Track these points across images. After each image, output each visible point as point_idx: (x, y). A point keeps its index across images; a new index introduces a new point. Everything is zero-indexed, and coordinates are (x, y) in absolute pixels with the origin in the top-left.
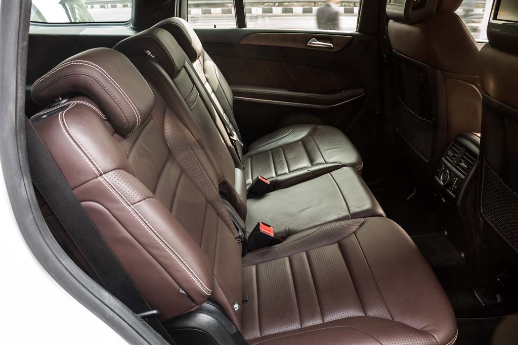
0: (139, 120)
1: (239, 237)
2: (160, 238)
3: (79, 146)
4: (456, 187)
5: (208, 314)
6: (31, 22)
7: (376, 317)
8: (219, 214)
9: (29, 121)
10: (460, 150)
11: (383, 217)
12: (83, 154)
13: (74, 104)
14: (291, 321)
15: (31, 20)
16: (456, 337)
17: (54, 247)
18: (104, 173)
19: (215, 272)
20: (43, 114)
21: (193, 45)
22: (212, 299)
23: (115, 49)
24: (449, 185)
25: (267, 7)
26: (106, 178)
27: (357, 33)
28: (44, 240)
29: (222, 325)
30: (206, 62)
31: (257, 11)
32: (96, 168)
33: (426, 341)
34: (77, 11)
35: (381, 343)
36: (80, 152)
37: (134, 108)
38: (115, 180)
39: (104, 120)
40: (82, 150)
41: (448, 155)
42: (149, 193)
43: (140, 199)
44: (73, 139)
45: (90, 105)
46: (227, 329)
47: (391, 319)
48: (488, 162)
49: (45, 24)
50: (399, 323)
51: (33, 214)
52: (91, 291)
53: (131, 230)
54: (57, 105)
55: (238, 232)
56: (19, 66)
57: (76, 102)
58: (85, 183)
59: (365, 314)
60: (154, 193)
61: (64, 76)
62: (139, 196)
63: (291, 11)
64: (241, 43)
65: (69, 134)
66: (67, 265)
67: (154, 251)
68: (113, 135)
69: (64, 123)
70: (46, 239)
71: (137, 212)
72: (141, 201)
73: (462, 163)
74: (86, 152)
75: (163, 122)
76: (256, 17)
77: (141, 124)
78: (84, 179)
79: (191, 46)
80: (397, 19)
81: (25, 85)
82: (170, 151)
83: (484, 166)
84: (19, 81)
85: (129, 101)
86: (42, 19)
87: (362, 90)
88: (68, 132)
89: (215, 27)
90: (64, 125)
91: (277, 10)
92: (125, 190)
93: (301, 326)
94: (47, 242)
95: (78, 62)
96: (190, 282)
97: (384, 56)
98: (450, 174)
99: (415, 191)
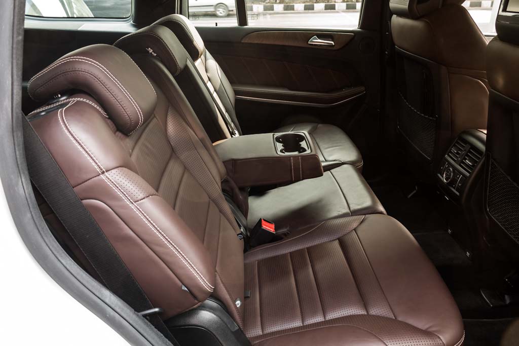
0: (141, 119)
1: (241, 234)
2: (163, 235)
3: (80, 144)
4: (460, 185)
5: (210, 312)
6: (26, 15)
7: (379, 316)
8: (221, 211)
9: (26, 118)
10: (464, 147)
11: (383, 214)
12: (84, 152)
13: (74, 101)
14: (292, 318)
15: (26, 14)
16: (463, 339)
17: (53, 246)
18: (107, 171)
19: (217, 269)
20: (42, 110)
21: (195, 43)
22: (214, 296)
23: (115, 46)
24: (452, 182)
25: (269, 4)
26: (108, 176)
27: (359, 29)
28: (43, 239)
29: (224, 322)
30: (208, 61)
31: (258, 8)
32: (98, 166)
33: (431, 342)
34: (74, 6)
35: (385, 344)
36: (81, 150)
37: (136, 106)
38: (118, 177)
39: (106, 118)
40: (83, 148)
41: (452, 153)
42: (153, 191)
43: (143, 196)
44: (74, 137)
45: (90, 103)
46: (229, 326)
47: (394, 318)
48: (494, 159)
49: (40, 17)
50: (402, 322)
51: (31, 212)
52: (92, 290)
53: (134, 227)
54: (56, 103)
55: (240, 229)
56: (15, 61)
57: (76, 99)
58: (87, 181)
59: (367, 312)
60: (157, 191)
61: (62, 72)
62: (142, 194)
63: (292, 8)
64: (243, 42)
65: (70, 132)
66: (67, 263)
67: (157, 249)
68: (115, 133)
69: (63, 120)
70: (45, 238)
71: (140, 209)
72: (144, 198)
73: (467, 161)
74: (87, 150)
75: (166, 121)
76: (257, 15)
77: (144, 123)
78: (85, 177)
79: (193, 44)
80: (401, 13)
81: (21, 81)
82: (173, 150)
83: (490, 163)
84: (15, 77)
85: (131, 99)
86: (37, 13)
87: (363, 88)
88: (68, 130)
89: (216, 25)
90: (64, 122)
91: (279, 7)
92: (128, 188)
93: (303, 323)
94: (46, 240)
95: (77, 58)
96: (192, 278)
97: (386, 53)
98: (454, 172)
99: (417, 188)
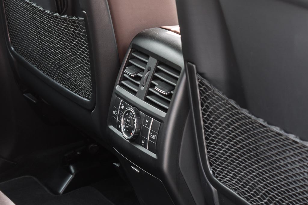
4: (154, 137)
10: (146, 63)
41: (125, 79)
48: (202, 75)
73: (156, 88)
83: (197, 83)
98: (138, 115)
99: (73, 171)
